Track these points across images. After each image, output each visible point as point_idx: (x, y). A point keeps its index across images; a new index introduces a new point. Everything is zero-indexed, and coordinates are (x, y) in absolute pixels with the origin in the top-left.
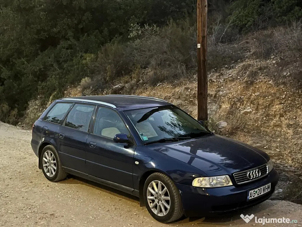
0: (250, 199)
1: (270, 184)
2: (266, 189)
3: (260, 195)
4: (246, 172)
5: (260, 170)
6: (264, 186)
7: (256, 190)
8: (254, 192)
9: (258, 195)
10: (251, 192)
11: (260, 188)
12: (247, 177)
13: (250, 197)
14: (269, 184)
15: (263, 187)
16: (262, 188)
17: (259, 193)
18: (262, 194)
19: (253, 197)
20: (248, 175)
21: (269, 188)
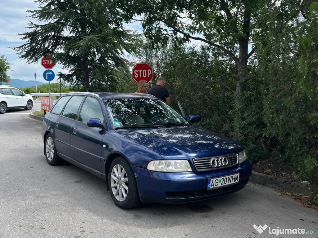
0: (211, 187)
1: (239, 174)
2: (233, 179)
3: (224, 184)
4: (210, 159)
5: (228, 158)
6: (231, 176)
7: (219, 179)
8: (217, 181)
9: (222, 184)
10: (213, 180)
11: (224, 178)
12: (210, 165)
13: (212, 185)
14: (237, 175)
15: (229, 176)
16: (227, 177)
17: (223, 183)
18: (227, 184)
19: (215, 186)
20: (211, 162)
21: (237, 178)
